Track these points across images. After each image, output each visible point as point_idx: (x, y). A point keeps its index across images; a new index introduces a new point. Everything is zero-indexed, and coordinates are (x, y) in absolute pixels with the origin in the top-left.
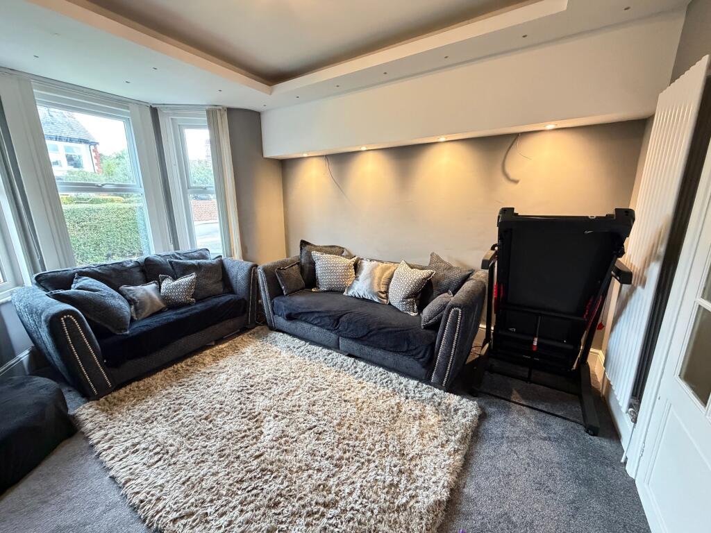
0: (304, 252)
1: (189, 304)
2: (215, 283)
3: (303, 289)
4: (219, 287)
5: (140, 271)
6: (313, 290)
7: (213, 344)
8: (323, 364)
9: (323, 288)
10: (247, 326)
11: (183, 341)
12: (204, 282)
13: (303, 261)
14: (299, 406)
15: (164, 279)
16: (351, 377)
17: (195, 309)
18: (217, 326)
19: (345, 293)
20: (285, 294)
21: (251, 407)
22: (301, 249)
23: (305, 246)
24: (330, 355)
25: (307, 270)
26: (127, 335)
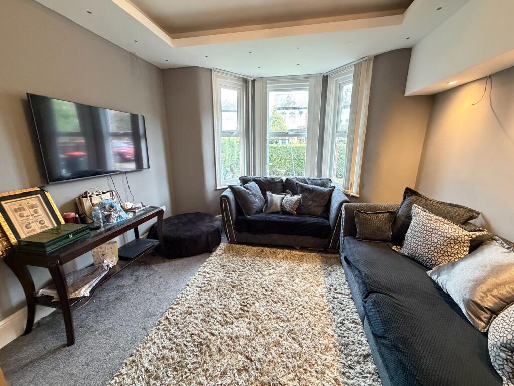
0: (406, 202)
1: (292, 214)
2: (316, 206)
3: (385, 241)
4: (319, 210)
5: (281, 185)
6: (394, 248)
7: (298, 248)
8: (334, 324)
9: (405, 251)
10: (327, 249)
11: (275, 236)
12: (309, 202)
13: (401, 211)
14: (268, 334)
15: (288, 193)
16: (338, 365)
17: (289, 219)
18: (300, 237)
19: (429, 272)
20: (357, 237)
21: (251, 302)
22: (404, 198)
23: (409, 196)
24: (354, 325)
25: (399, 223)
26: (247, 218)
